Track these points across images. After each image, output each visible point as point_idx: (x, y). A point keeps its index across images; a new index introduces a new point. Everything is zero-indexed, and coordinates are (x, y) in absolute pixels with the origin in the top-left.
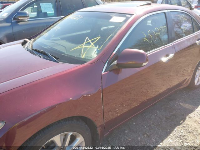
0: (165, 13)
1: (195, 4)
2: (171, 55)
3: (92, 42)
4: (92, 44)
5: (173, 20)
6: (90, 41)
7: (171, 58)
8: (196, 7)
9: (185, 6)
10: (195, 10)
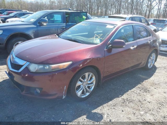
0: (132, 25)
1: (151, 22)
2: (135, 47)
3: (99, 36)
4: (99, 37)
5: (137, 30)
6: (97, 36)
7: (135, 48)
8: (152, 24)
9: (145, 22)
10: (151, 25)
